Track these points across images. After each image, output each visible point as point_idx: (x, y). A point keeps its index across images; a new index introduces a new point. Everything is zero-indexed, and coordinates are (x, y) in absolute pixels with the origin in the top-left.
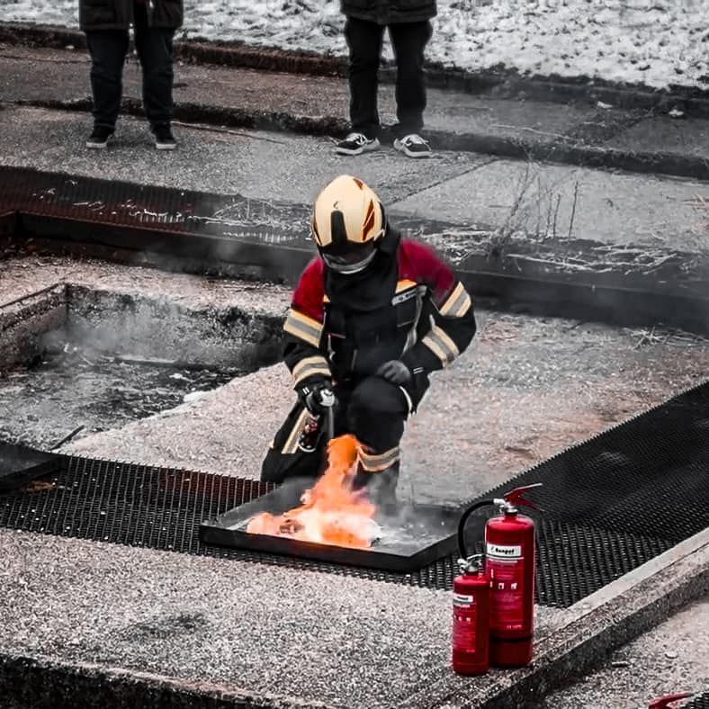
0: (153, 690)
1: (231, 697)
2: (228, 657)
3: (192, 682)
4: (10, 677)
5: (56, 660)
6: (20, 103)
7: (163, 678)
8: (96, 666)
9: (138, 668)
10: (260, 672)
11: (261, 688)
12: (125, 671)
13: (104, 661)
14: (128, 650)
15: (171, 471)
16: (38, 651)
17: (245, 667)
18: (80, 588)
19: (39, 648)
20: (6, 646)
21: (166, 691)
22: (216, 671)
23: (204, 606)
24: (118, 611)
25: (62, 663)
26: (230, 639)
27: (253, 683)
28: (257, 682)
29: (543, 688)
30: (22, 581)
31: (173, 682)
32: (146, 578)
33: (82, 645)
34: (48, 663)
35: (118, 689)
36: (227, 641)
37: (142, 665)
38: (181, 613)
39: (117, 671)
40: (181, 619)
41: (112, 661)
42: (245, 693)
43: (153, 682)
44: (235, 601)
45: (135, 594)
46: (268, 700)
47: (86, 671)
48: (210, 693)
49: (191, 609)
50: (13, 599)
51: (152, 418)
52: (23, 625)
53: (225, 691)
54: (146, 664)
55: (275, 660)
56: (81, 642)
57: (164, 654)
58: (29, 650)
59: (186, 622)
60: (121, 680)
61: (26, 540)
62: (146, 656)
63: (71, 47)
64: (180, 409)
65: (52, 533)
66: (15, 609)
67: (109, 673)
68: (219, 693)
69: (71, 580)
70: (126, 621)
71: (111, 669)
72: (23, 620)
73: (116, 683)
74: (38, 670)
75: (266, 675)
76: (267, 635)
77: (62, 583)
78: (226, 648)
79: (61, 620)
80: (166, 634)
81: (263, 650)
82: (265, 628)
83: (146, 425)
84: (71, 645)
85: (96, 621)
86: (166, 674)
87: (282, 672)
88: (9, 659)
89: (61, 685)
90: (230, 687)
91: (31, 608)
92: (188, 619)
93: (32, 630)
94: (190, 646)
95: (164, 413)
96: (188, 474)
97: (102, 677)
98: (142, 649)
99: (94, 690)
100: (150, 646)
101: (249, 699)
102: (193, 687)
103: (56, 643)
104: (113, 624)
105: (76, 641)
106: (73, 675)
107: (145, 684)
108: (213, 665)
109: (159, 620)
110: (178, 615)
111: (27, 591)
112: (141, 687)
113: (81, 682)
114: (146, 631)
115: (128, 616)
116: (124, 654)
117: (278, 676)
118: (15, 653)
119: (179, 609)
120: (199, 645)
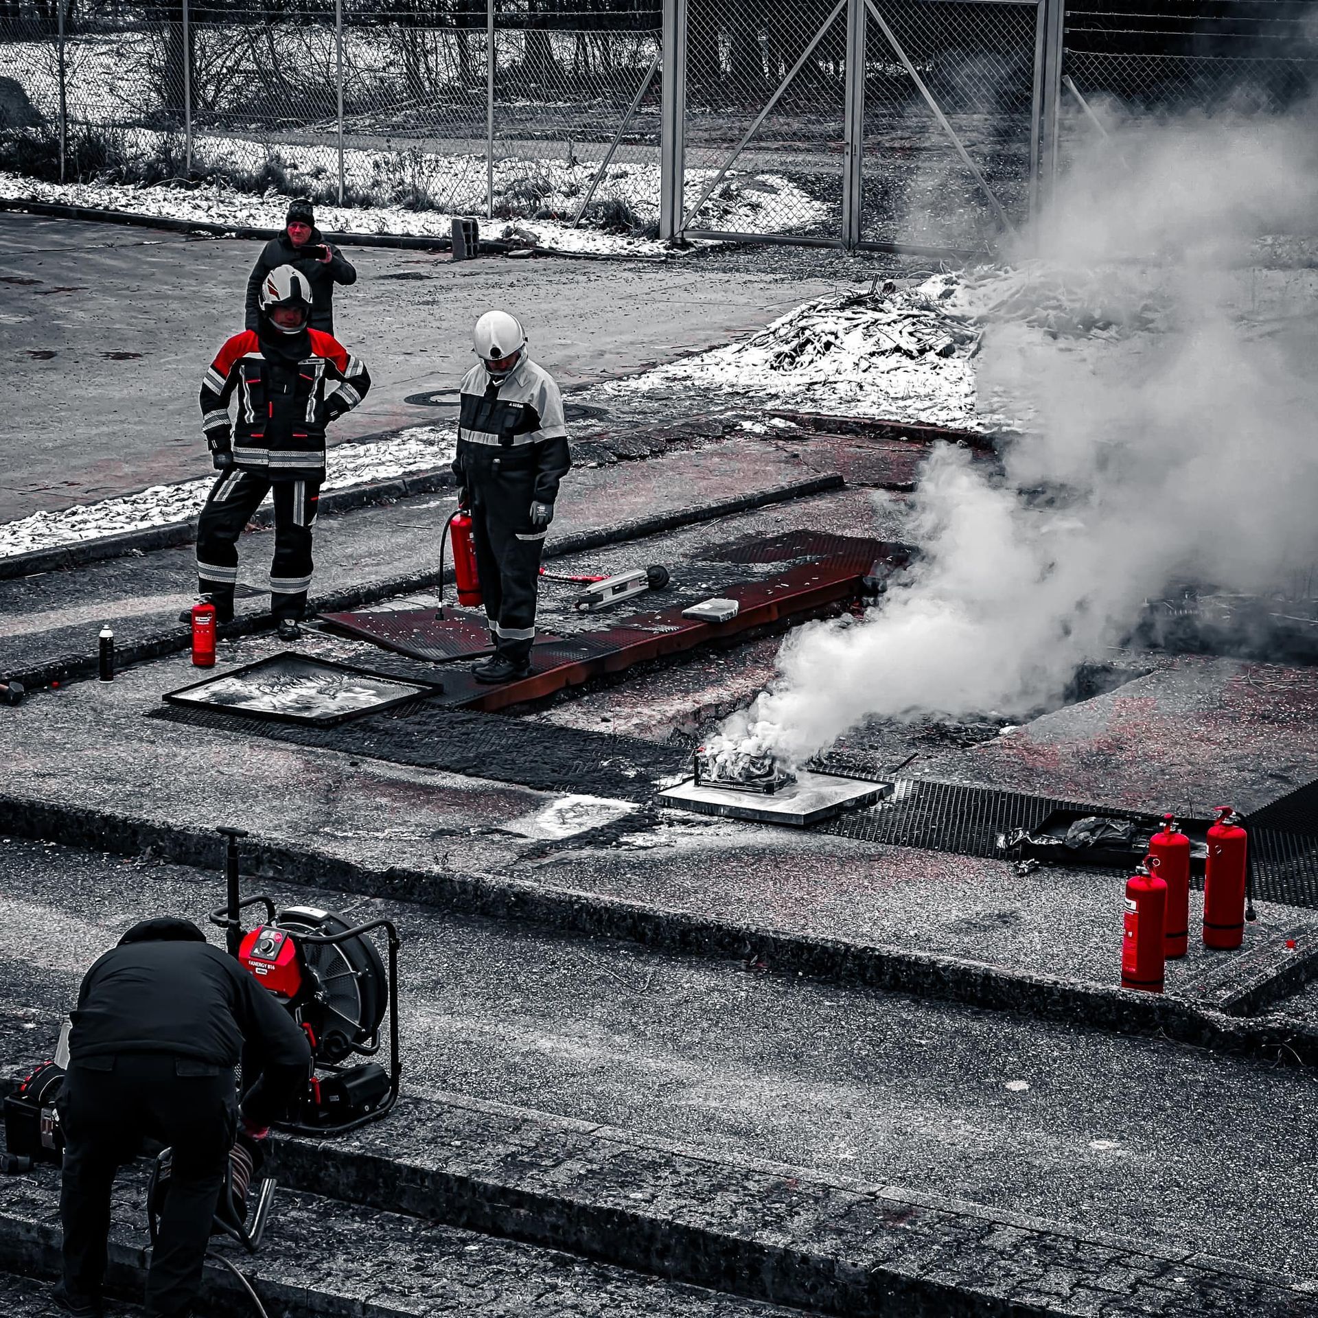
0: (976, 975)
1: (1041, 981)
2: (1038, 947)
3: (1009, 969)
4: (857, 962)
5: (896, 950)
6: (863, 485)
7: (984, 965)
8: (928, 954)
9: (964, 957)
10: (1064, 960)
11: (1065, 974)
12: (953, 959)
13: (934, 950)
14: (954, 941)
15: (990, 792)
16: (880, 941)
17: (1052, 956)
18: (914, 889)
19: (881, 939)
20: (853, 938)
21: (987, 976)
22: (1028, 959)
23: (1018, 904)
24: (946, 908)
25: (901, 952)
26: (1039, 932)
27: (1059, 970)
28: (1063, 969)
29: (1303, 978)
30: (866, 883)
31: (992, 968)
32: (969, 881)
33: (917, 937)
34: (888, 951)
35: (947, 974)
36: (1037, 934)
37: (966, 954)
38: (999, 910)
39: (946, 959)
40: (999, 916)
41: (942, 950)
42: (1052, 977)
43: (976, 968)
44: (1044, 901)
45: (960, 894)
46: (1072, 984)
47: (920, 958)
48: (1023, 977)
49: (1007, 907)
50: (858, 898)
51: (973, 747)
52: (867, 920)
53: (1036, 976)
54: (970, 953)
55: (1076, 950)
56: (916, 934)
57: (985, 945)
58: (873, 941)
59: (1004, 918)
60: (949, 966)
62: (969, 946)
63: (904, 439)
64: (997, 741)
65: (891, 843)
66: (860, 906)
67: (940, 960)
68: (1031, 977)
69: (907, 882)
70: (953, 918)
71: (941, 957)
72: (868, 915)
73: (945, 968)
74: (880, 957)
75: (1070, 962)
76: (1070, 929)
77: (900, 885)
78: (1037, 940)
79: (899, 916)
80: (986, 929)
81: (1067, 942)
82: (1069, 924)
83: (968, 754)
84: (908, 936)
85: (928, 916)
86: (987, 961)
87: (1083, 961)
88: (856, 948)
89: (898, 969)
90: (1040, 973)
91: (874, 906)
92: (1005, 916)
93: (875, 924)
94: (1006, 939)
95: (983, 743)
96: (1004, 795)
97: (933, 963)
98: (966, 940)
99: (927, 975)
100: (973, 938)
101: (1056, 983)
102: (1009, 972)
103: (895, 935)
104: (943, 919)
105: (911, 933)
106: (909, 962)
107: (970, 970)
108: (1025, 954)
109: (982, 915)
110: (997, 912)
111: (870, 891)
112: (966, 972)
113: (916, 968)
114: (970, 926)
115: (954, 912)
116: (951, 944)
117: (1080, 964)
118: (861, 943)
119: (997, 907)
120: (1014, 937)
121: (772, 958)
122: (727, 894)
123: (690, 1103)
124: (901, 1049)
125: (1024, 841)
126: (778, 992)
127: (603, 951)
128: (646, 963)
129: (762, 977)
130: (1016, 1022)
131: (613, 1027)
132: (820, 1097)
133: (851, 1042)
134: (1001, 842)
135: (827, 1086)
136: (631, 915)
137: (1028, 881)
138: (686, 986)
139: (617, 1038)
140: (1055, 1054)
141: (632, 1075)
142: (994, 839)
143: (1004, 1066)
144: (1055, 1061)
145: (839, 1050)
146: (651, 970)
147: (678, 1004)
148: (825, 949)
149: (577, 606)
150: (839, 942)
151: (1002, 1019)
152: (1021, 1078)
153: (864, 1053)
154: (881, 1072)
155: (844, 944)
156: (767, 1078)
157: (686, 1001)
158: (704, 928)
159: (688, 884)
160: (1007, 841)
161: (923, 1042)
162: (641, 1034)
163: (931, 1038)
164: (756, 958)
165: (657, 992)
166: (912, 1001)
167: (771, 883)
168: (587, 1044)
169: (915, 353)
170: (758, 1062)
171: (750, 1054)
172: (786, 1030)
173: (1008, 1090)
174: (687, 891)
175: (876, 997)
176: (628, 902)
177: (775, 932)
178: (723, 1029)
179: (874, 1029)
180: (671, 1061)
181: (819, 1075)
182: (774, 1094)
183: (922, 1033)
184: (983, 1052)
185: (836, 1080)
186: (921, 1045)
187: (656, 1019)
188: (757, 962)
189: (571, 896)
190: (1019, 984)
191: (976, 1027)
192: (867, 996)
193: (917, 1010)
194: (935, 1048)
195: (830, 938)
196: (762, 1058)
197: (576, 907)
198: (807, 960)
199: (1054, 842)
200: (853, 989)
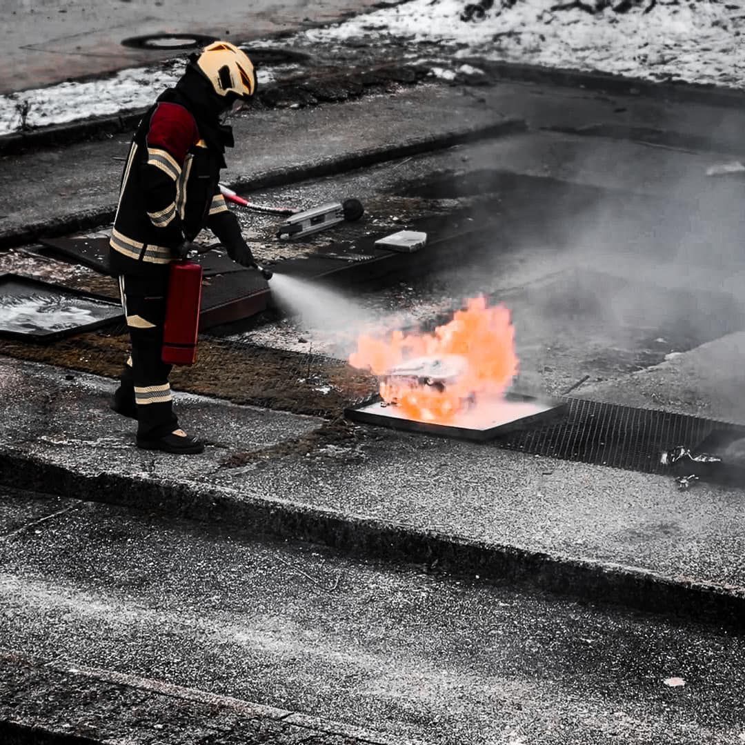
0: (638, 580)
1: (699, 587)
2: (697, 556)
3: (669, 575)
4: (529, 567)
5: (565, 556)
7: (647, 571)
8: (595, 561)
9: (628, 563)
10: (720, 568)
11: (721, 581)
12: (618, 565)
13: (601, 557)
14: (620, 549)
15: (655, 412)
16: (551, 548)
17: (709, 564)
18: (583, 500)
19: (552, 546)
20: (527, 544)
21: (648, 581)
22: (688, 567)
23: (679, 516)
24: (612, 519)
25: (570, 558)
26: (698, 542)
27: (715, 577)
28: (718, 576)
30: (539, 495)
31: (654, 574)
32: (634, 494)
33: (585, 545)
34: (559, 558)
35: (612, 579)
36: (695, 544)
37: (630, 561)
38: (661, 522)
39: (612, 565)
40: (661, 527)
41: (607, 557)
42: (708, 583)
43: (639, 574)
44: (703, 513)
45: (626, 506)
46: (726, 590)
47: (588, 564)
48: (682, 583)
49: (669, 519)
50: (532, 508)
51: (641, 371)
52: (539, 529)
53: (694, 583)
54: (633, 560)
55: (732, 559)
56: (584, 543)
57: (647, 552)
58: (544, 548)
59: (665, 529)
60: (614, 572)
61: (543, 463)
62: (633, 554)
63: (582, 86)
64: (663, 366)
65: (562, 458)
66: (533, 515)
67: (606, 567)
68: (689, 583)
69: (577, 495)
70: (619, 527)
71: (607, 564)
72: (541, 524)
73: (610, 574)
74: (551, 563)
75: (726, 570)
76: (726, 540)
77: (570, 496)
78: (695, 549)
79: (569, 525)
80: (649, 538)
81: (723, 552)
82: (725, 535)
83: (636, 377)
84: (576, 544)
85: (596, 526)
86: (649, 568)
87: (738, 569)
88: (529, 554)
89: (567, 574)
90: (697, 579)
91: (546, 516)
92: (666, 527)
93: (546, 532)
94: (667, 547)
95: (650, 368)
96: (668, 415)
97: (600, 569)
98: (631, 548)
99: (593, 580)
100: (637, 546)
101: (712, 589)
102: (670, 578)
103: (565, 543)
104: (609, 529)
105: (580, 541)
106: (577, 567)
107: (633, 575)
108: (684, 562)
109: (645, 526)
110: (659, 523)
111: (543, 502)
112: (630, 577)
113: (584, 573)
114: (634, 536)
115: (619, 522)
116: (616, 552)
117: (735, 572)
118: (534, 549)
119: (659, 519)
120: (674, 546)
121: (452, 562)
122: (410, 503)
123: (374, 693)
124: (569, 647)
125: (685, 458)
126: (456, 593)
127: (296, 553)
128: (335, 565)
129: (441, 580)
130: (674, 624)
131: (305, 622)
132: (493, 690)
133: (523, 640)
134: (664, 458)
135: (500, 679)
136: (323, 520)
137: (687, 495)
138: (372, 586)
139: (308, 633)
140: (710, 653)
141: (321, 667)
142: (659, 457)
143: (663, 663)
144: (709, 660)
145: (512, 647)
146: (340, 571)
147: (365, 603)
148: (500, 554)
149: (278, 235)
150: (513, 548)
151: (662, 621)
152: (678, 675)
153: (534, 650)
154: (550, 667)
155: (518, 549)
156: (445, 672)
157: (372, 601)
158: (389, 533)
159: (375, 493)
160: (669, 458)
161: (589, 641)
162: (329, 630)
163: (597, 637)
164: (436, 562)
165: (345, 591)
166: (580, 603)
167: (452, 493)
168: (280, 638)
169: (594, 8)
170: (436, 656)
171: (428, 649)
172: (462, 629)
173: (666, 686)
174: (374, 499)
175: (547, 600)
176: (320, 509)
177: (455, 538)
178: (405, 626)
179: (544, 629)
180: (357, 655)
181: (491, 671)
182: (451, 687)
183: (589, 633)
184: (644, 651)
185: (508, 674)
186: (587, 644)
187: (344, 616)
188: (436, 565)
189: (268, 502)
190: (677, 588)
191: (639, 629)
192: (539, 599)
193: (584, 612)
194: (599, 646)
195: (505, 544)
196: (441, 653)
197: (272, 512)
198: (484, 565)
199: (712, 460)
200: (525, 592)
